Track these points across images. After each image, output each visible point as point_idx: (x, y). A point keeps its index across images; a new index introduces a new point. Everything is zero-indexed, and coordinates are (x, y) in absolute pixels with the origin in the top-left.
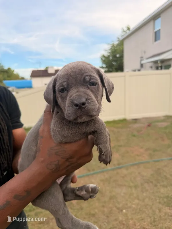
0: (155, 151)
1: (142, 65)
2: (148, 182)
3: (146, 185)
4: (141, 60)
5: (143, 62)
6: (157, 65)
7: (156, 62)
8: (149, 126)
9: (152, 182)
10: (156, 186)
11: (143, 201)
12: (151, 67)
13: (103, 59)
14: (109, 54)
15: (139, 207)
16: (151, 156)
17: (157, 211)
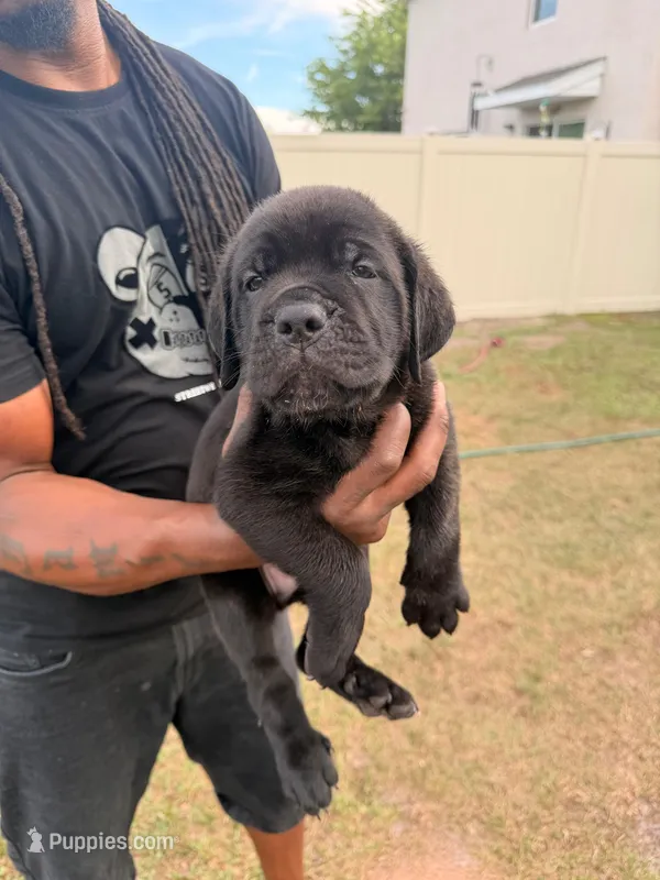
0: (518, 421)
1: (474, 116)
2: (504, 506)
3: (498, 516)
4: (474, 97)
5: (480, 104)
6: (532, 121)
7: (530, 108)
8: (496, 344)
9: (513, 508)
10: (528, 517)
11: (493, 555)
12: (511, 127)
13: (320, 77)
14: (343, 58)
15: (480, 572)
16: (505, 436)
17: (536, 582)
